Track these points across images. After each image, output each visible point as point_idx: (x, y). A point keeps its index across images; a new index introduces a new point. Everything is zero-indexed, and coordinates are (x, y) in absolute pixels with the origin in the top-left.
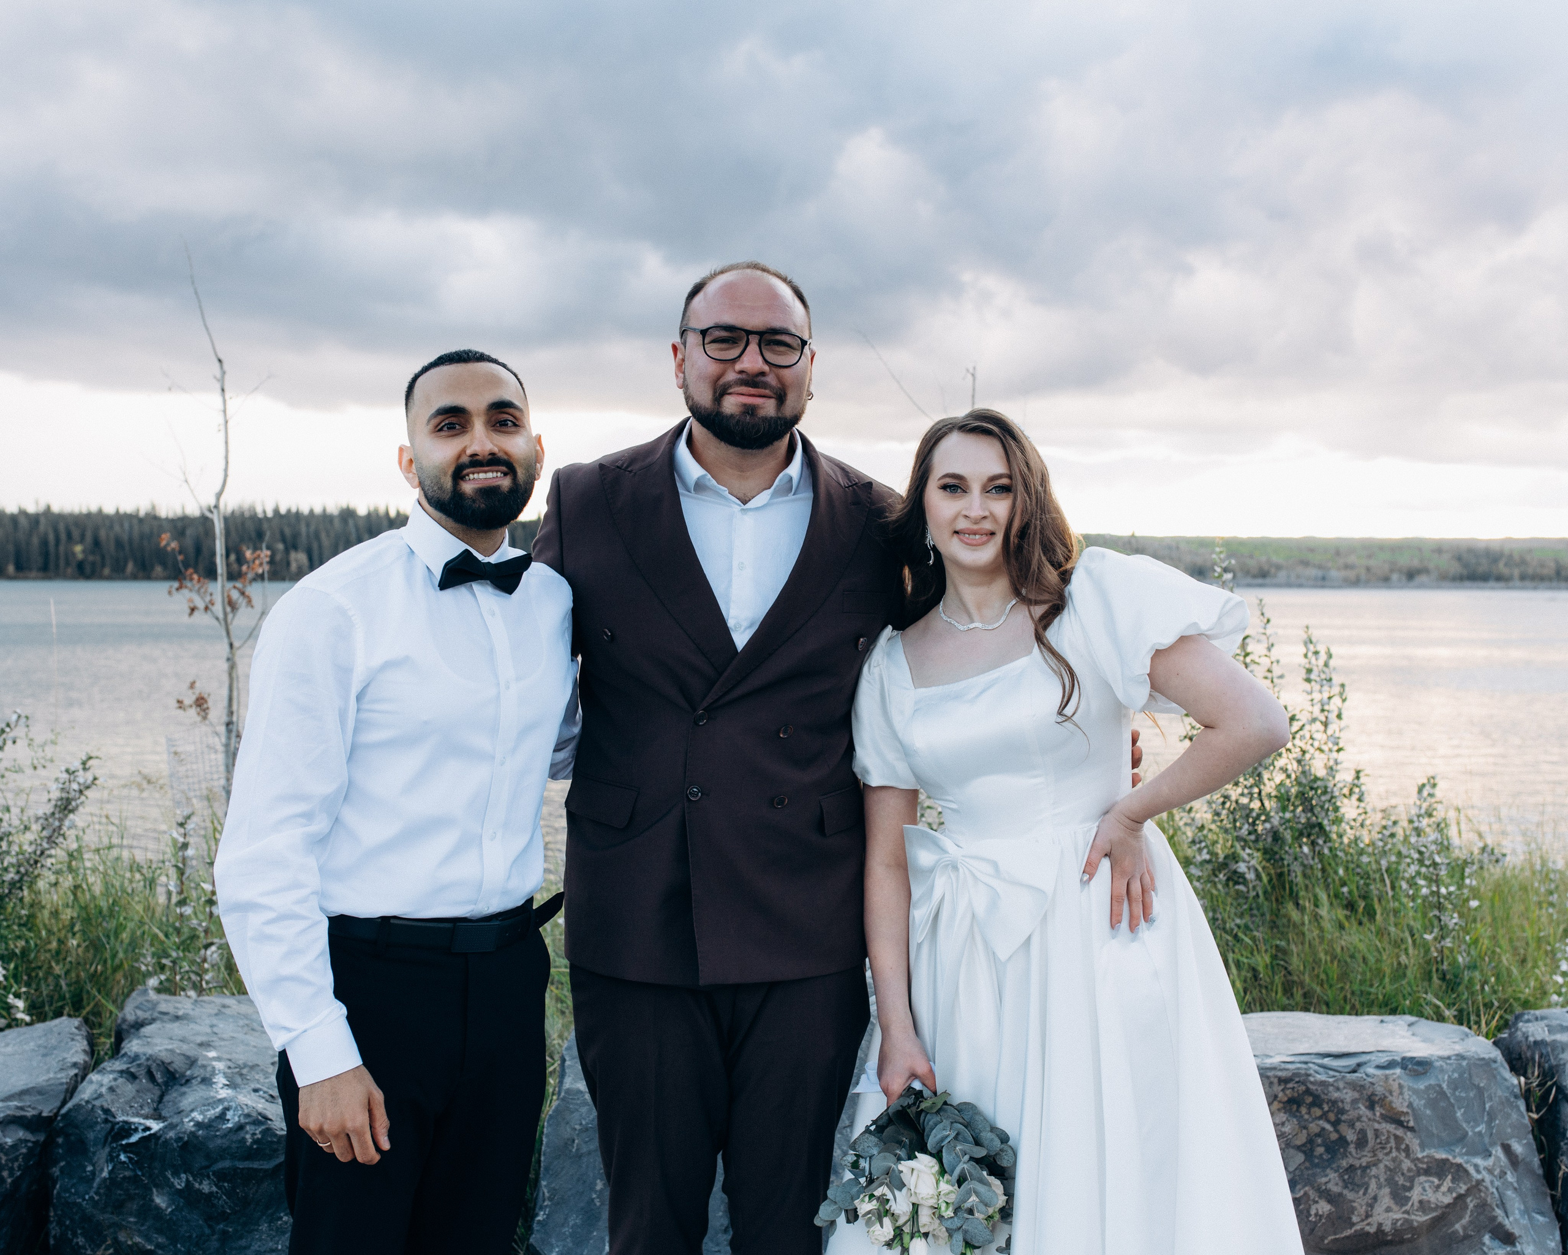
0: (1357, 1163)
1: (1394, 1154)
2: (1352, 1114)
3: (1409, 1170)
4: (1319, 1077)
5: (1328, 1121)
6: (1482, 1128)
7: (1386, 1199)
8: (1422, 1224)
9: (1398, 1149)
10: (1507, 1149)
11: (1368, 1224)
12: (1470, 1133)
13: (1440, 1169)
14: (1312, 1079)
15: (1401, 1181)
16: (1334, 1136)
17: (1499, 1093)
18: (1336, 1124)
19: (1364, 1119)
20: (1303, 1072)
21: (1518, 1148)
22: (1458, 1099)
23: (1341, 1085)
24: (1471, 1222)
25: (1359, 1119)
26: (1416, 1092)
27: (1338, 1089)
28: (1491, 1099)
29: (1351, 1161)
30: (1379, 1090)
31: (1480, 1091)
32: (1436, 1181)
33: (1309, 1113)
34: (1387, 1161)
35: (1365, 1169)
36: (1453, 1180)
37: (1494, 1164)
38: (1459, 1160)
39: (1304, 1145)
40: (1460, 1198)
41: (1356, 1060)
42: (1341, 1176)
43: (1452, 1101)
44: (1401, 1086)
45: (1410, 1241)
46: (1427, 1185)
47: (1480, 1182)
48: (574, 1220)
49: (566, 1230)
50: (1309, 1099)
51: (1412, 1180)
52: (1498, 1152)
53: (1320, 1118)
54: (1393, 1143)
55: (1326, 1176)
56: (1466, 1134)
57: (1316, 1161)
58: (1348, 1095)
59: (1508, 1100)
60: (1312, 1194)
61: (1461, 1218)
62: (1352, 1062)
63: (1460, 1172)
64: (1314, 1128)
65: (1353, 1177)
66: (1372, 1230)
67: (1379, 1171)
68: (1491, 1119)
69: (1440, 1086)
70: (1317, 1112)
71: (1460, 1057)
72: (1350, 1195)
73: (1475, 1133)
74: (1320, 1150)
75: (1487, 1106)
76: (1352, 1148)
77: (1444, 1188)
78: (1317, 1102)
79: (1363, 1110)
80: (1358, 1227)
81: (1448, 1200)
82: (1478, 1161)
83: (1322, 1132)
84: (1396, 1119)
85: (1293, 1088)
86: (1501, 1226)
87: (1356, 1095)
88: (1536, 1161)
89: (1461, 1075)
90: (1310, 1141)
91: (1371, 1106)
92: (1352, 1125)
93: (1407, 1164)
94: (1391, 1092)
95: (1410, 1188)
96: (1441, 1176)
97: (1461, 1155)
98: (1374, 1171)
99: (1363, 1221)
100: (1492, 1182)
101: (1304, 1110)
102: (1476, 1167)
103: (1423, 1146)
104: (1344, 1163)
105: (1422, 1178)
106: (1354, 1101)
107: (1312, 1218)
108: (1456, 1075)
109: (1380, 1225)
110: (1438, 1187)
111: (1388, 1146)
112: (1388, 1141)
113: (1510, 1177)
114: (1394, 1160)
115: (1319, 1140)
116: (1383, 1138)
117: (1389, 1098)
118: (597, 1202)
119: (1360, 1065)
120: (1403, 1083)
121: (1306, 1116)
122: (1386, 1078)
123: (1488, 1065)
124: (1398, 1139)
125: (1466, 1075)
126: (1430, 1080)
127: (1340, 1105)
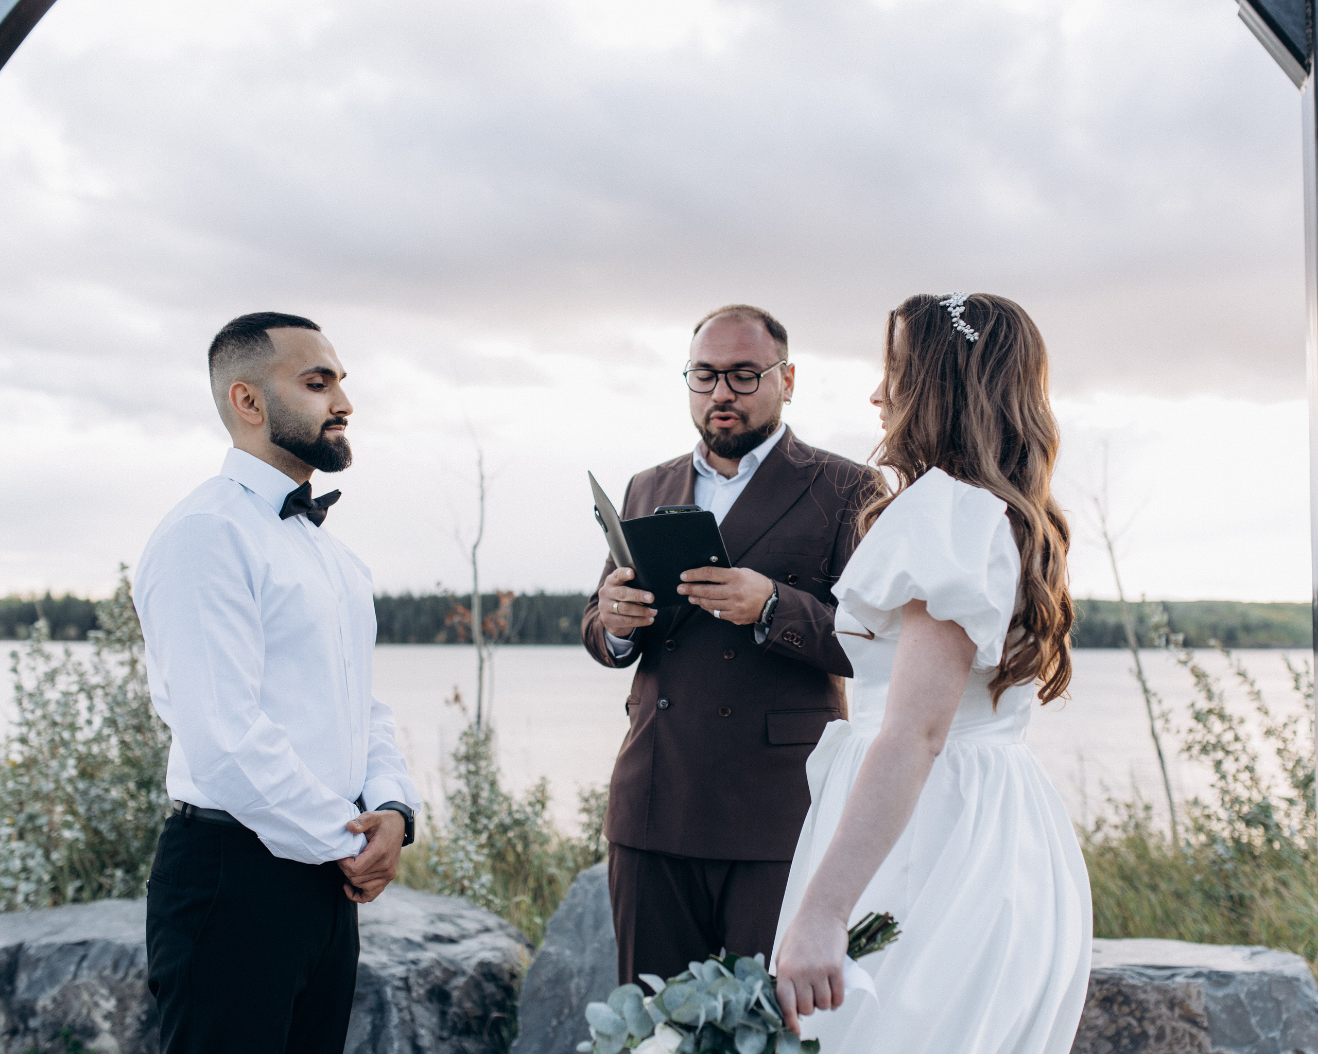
1: (1188, 1048)
2: (1155, 1013)
4: (1131, 981)
5: (1135, 1018)
6: (1276, 1034)
9: (1192, 1044)
12: (1263, 1037)
14: (1124, 982)
16: (1138, 1030)
17: (1299, 1006)
18: (1140, 1020)
19: (1164, 1018)
20: (1117, 976)
22: (1255, 1008)
23: (1149, 988)
25: (1160, 1017)
26: (1213, 998)
27: (1145, 992)
28: (1288, 1010)
29: (1150, 1052)
30: (1180, 994)
31: (1278, 1003)
33: (1120, 1010)
39: (1113, 1036)
41: (1172, 971)
43: (1249, 1008)
44: (1199, 993)
48: (536, 1046)
50: (1120, 999)
53: (1128, 1014)
54: (1187, 1040)
56: (1258, 1037)
57: (1122, 1050)
58: (1153, 997)
59: (1307, 1014)
62: (1168, 973)
64: (1122, 1022)
68: (1287, 1026)
69: (1237, 996)
70: (1126, 1009)
71: (1263, 973)
73: (1267, 1038)
74: (1125, 1041)
75: (1285, 1016)
76: (1152, 1041)
78: (1127, 1001)
79: (1164, 1010)
83: (1129, 1026)
84: (1192, 1019)
85: (1108, 989)
87: (1160, 997)
89: (1261, 989)
90: (1118, 1034)
91: (1172, 1006)
92: (1153, 1021)
94: (1190, 997)
101: (1115, 1008)
106: (1158, 1003)
108: (1255, 988)
111: (1184, 1042)
112: (1183, 1035)
115: (1126, 1033)
116: (1179, 1034)
117: (1188, 1002)
118: (551, 1035)
119: (1173, 976)
120: (1203, 990)
121: (1117, 1013)
122: (1188, 985)
123: (1290, 983)
124: (1192, 1036)
125: (1266, 989)
126: (1230, 990)
127: (1145, 1005)
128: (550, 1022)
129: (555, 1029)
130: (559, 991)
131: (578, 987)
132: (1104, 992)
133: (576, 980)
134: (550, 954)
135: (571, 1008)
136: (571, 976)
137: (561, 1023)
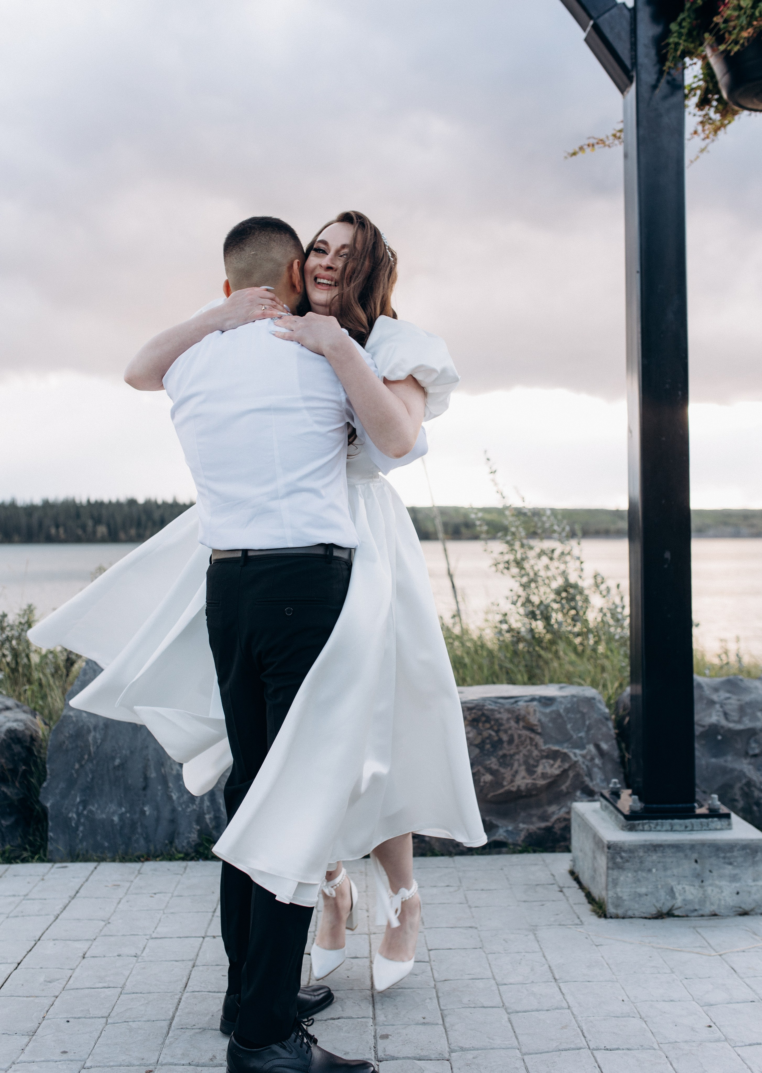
0: (508, 753)
1: (529, 747)
2: (507, 726)
3: (537, 756)
4: (490, 707)
5: (493, 730)
6: (582, 734)
7: (523, 772)
8: (542, 786)
9: (531, 745)
10: (598, 747)
11: (513, 786)
12: (575, 737)
13: (554, 755)
14: (486, 708)
15: (531, 762)
16: (496, 738)
17: (596, 716)
18: (497, 732)
19: (513, 728)
20: (481, 704)
21: (604, 746)
22: (569, 719)
23: (502, 710)
24: (571, 785)
25: (510, 728)
26: (543, 714)
27: (500, 713)
28: (589, 718)
29: (504, 751)
30: (523, 712)
31: (583, 715)
32: (551, 762)
33: (483, 726)
34: (524, 751)
35: (512, 756)
36: (562, 761)
37: (587, 753)
38: (565, 750)
39: (479, 744)
40: (565, 772)
41: (516, 699)
42: (498, 760)
43: (566, 719)
44: (535, 711)
45: (536, 795)
46: (546, 764)
47: (576, 762)
48: (62, 785)
49: (57, 791)
50: (484, 719)
51: (538, 761)
52: (591, 747)
53: (489, 729)
54: (528, 741)
55: (490, 760)
56: (572, 737)
57: (486, 752)
58: (505, 716)
59: (602, 721)
60: (482, 770)
61: (565, 782)
62: (512, 700)
63: (565, 757)
64: (485, 734)
65: (505, 761)
66: (514, 789)
67: (520, 757)
68: (589, 728)
69: (558, 711)
70: (488, 725)
71: (573, 696)
72: (502, 770)
73: (577, 737)
74: (488, 746)
75: (587, 723)
76: (505, 745)
77: (556, 766)
78: (488, 720)
79: (513, 723)
80: (506, 788)
81: (557, 772)
82: (577, 751)
83: (490, 737)
84: (531, 728)
85: (475, 713)
86: (587, 786)
87: (510, 716)
88: (616, 754)
89: (572, 706)
90: (483, 742)
91: (517, 721)
92: (506, 731)
93: (536, 753)
94: (529, 714)
95: (536, 766)
96: (555, 759)
97: (567, 748)
98: (517, 757)
99: (509, 784)
100: (583, 763)
101: (480, 725)
102: (575, 755)
103: (545, 743)
104: (501, 753)
105: (544, 761)
106: (508, 719)
107: (482, 784)
108: (569, 706)
109: (519, 786)
110: (552, 766)
111: (526, 743)
112: (525, 740)
113: (597, 761)
114: (529, 751)
115: (488, 741)
116: (523, 738)
117: (528, 717)
118: (75, 775)
119: (516, 702)
120: (537, 709)
121: (482, 728)
122: (527, 706)
123: (590, 701)
124: (531, 739)
125: (576, 706)
126: (554, 708)
127: (500, 721)
128: (74, 765)
129: (77, 771)
130: (80, 743)
131: (95, 738)
132: (473, 715)
133: (93, 734)
134: (70, 716)
135: (90, 754)
136: (89, 731)
137: (82, 766)
